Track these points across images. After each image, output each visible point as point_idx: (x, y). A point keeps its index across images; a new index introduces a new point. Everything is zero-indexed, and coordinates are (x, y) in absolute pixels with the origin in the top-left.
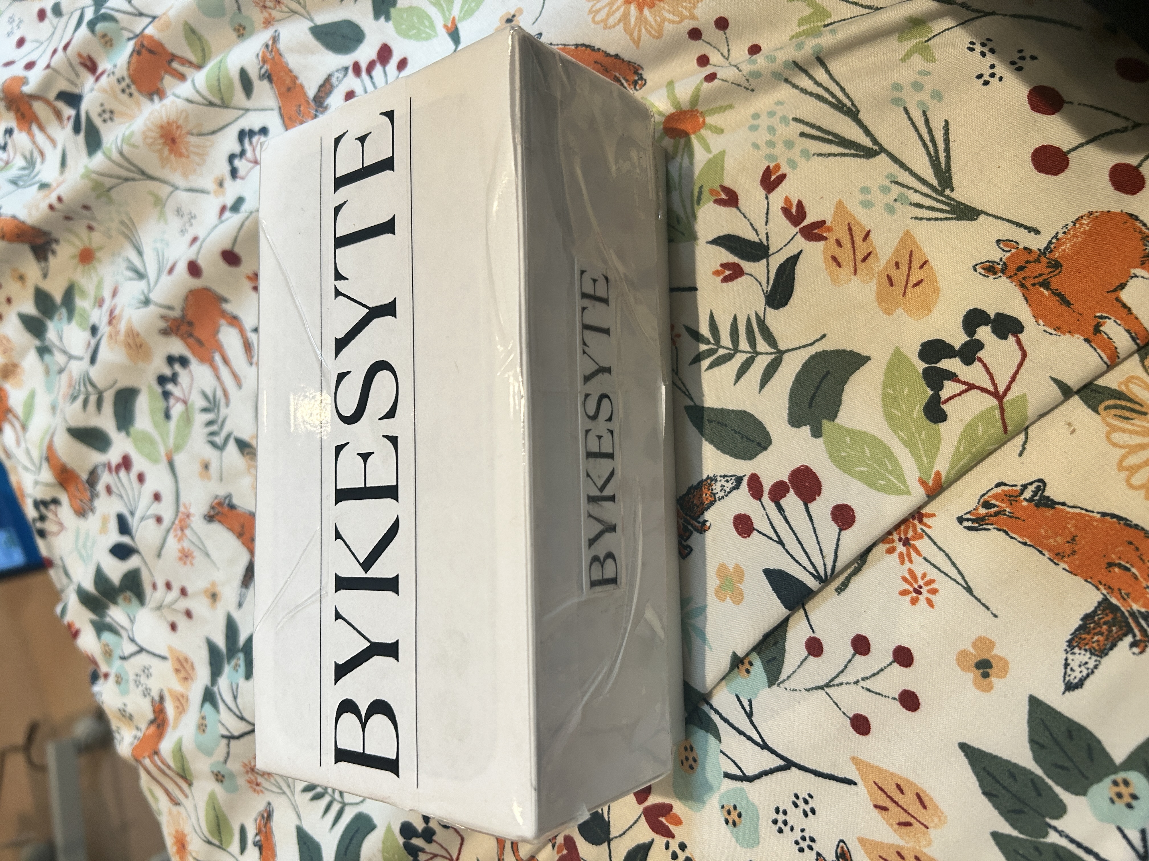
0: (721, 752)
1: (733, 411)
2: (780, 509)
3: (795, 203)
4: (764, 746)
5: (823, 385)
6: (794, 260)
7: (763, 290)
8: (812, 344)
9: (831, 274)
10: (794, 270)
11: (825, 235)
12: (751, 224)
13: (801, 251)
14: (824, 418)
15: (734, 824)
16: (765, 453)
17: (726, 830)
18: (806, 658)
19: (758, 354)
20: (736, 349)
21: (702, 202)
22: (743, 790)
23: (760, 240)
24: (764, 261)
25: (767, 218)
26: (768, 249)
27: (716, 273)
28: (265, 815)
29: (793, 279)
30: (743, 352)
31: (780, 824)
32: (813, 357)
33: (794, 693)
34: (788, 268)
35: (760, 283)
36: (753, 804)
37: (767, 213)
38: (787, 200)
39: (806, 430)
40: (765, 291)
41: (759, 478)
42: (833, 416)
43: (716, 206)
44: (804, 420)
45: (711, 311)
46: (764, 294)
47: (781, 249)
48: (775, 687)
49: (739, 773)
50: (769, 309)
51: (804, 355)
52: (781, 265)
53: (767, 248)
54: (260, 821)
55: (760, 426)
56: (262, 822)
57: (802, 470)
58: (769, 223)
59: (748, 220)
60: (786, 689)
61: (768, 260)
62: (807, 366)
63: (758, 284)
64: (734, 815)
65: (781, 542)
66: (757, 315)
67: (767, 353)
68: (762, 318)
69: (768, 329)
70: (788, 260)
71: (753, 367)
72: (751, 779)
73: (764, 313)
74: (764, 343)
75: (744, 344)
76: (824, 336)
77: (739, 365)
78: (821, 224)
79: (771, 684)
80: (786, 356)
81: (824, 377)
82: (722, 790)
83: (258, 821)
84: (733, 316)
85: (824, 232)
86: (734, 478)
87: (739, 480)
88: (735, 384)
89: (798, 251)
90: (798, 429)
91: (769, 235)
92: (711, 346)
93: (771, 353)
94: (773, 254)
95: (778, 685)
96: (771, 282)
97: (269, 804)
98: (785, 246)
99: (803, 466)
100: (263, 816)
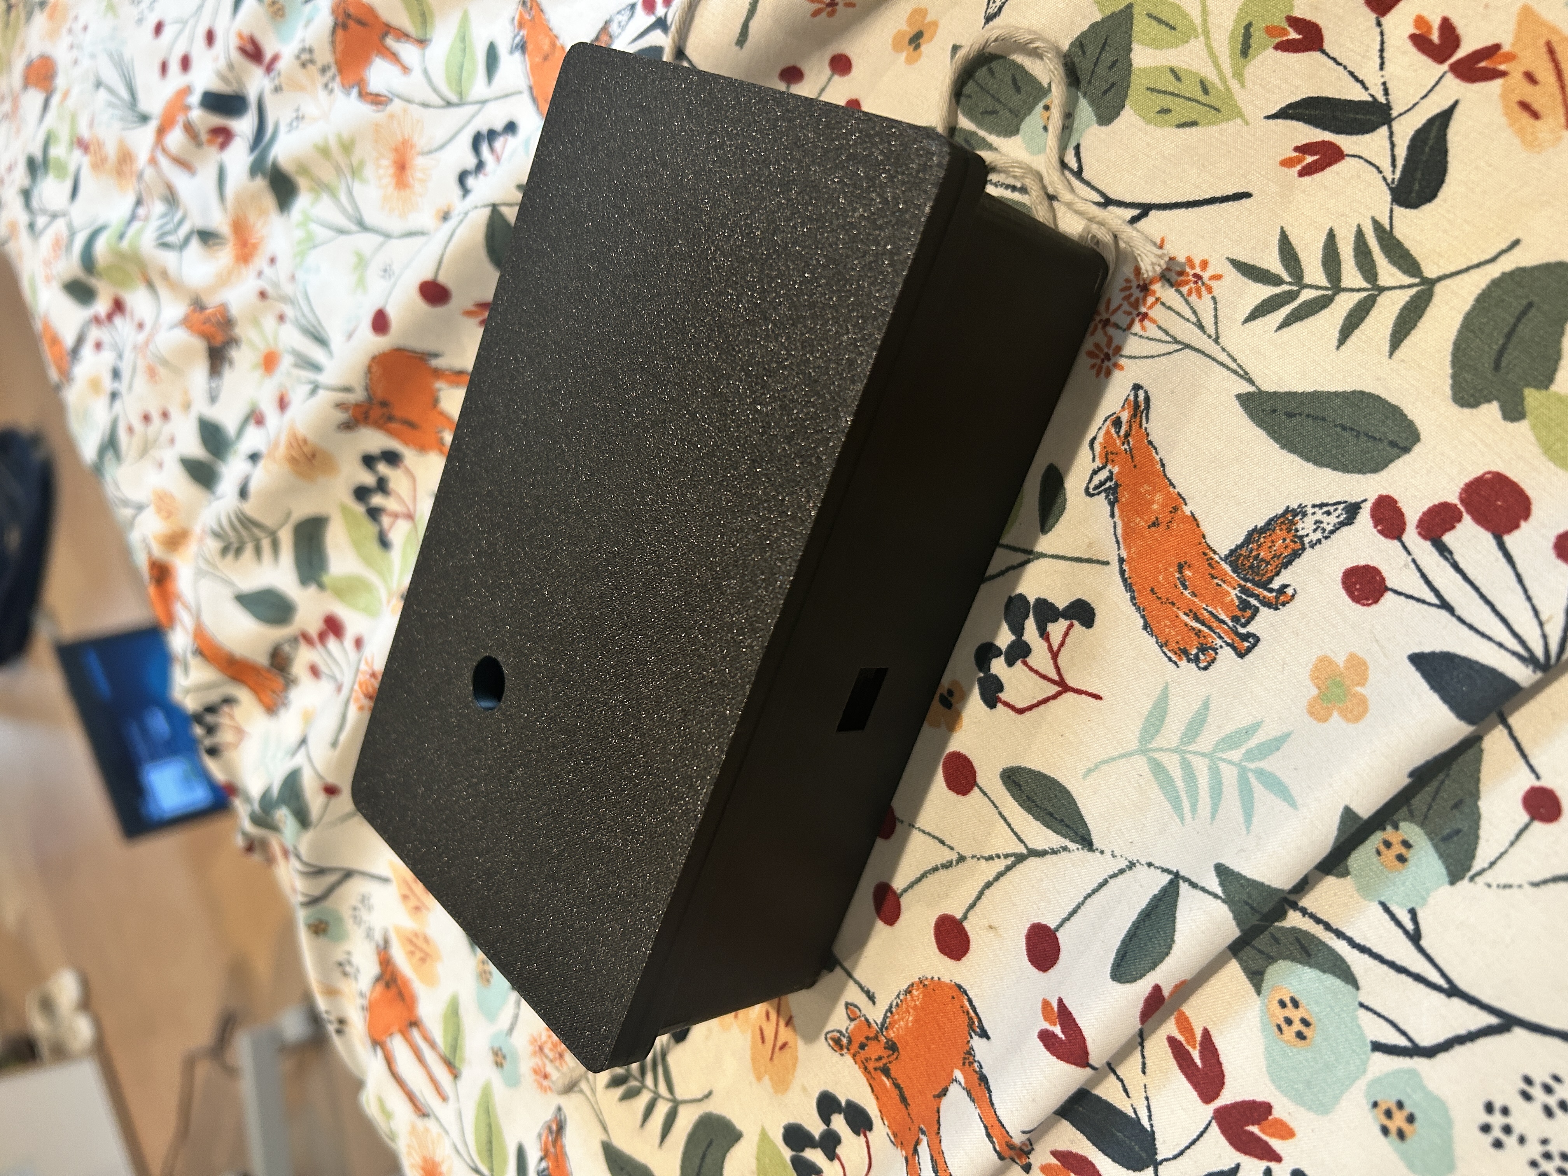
0: (1362, 1005)
1: (1337, 394)
2: (1443, 550)
3: (1436, 24)
4: (1453, 991)
5: (1521, 327)
6: (1444, 118)
7: (1385, 179)
8: (1493, 260)
9: (1521, 132)
10: (1445, 135)
11: (1502, 67)
12: (1352, 74)
13: (1456, 103)
14: (1528, 385)
15: (1401, 1135)
16: (1407, 458)
17: (1385, 1147)
18: (1526, 827)
19: (1382, 290)
20: (1336, 287)
21: (1251, 51)
22: (1413, 1073)
23: (1372, 96)
24: (1384, 130)
25: (1382, 57)
26: (1390, 108)
27: (1287, 163)
28: (554, 1127)
29: (1445, 152)
30: (1352, 290)
31: (1497, 1133)
32: (1496, 283)
33: (1508, 891)
34: (1433, 134)
35: (1378, 168)
36: (1436, 1099)
37: (1382, 50)
38: (1420, 21)
39: (1491, 410)
40: (1389, 181)
41: (1396, 502)
42: (1546, 380)
43: (1279, 54)
44: (1485, 392)
45: (1282, 228)
46: (1388, 185)
47: (1415, 105)
48: (1464, 884)
49: (1403, 1042)
50: (1399, 210)
51: (1479, 281)
52: (1419, 132)
53: (1388, 107)
54: (547, 1138)
55: (1395, 414)
56: (550, 1138)
57: (1487, 481)
58: (1386, 66)
59: (1345, 68)
60: (1489, 886)
61: (1390, 127)
62: (1485, 300)
63: (1374, 170)
64: (1399, 1120)
65: (1445, 605)
66: (1376, 224)
67: (1401, 287)
68: (1388, 227)
69: (1399, 244)
70: (1431, 122)
71: (1374, 313)
72: (1430, 1052)
73: (1391, 218)
74: (1394, 270)
75: (1351, 276)
76: (1516, 243)
77: (1344, 314)
78: (1493, 51)
79: (1454, 877)
80: (1439, 288)
81: (1524, 313)
82: (1370, 1075)
83: (544, 1138)
84: (1327, 231)
85: (1500, 63)
86: (1343, 506)
87: (1353, 510)
88: (1338, 347)
89: (1450, 102)
90: (1474, 411)
91: (1389, 85)
92: (1285, 288)
93: (1410, 286)
94: (1400, 115)
95: (1472, 879)
96: (1400, 162)
97: (559, 1109)
98: (1423, 98)
99: (1489, 473)
100: (550, 1129)
